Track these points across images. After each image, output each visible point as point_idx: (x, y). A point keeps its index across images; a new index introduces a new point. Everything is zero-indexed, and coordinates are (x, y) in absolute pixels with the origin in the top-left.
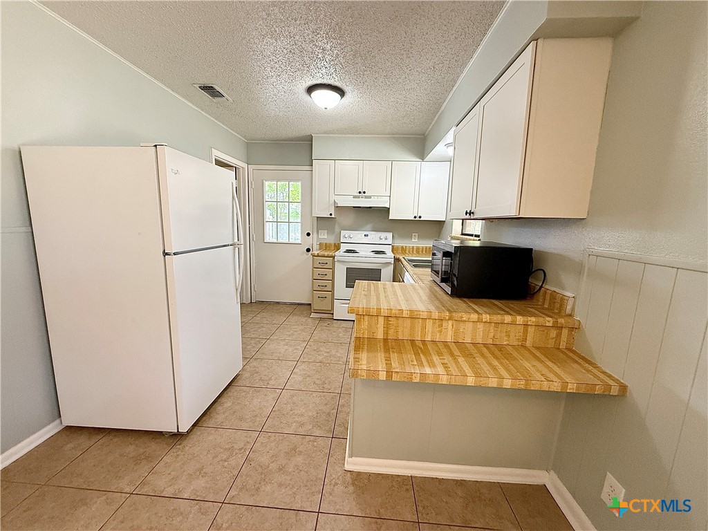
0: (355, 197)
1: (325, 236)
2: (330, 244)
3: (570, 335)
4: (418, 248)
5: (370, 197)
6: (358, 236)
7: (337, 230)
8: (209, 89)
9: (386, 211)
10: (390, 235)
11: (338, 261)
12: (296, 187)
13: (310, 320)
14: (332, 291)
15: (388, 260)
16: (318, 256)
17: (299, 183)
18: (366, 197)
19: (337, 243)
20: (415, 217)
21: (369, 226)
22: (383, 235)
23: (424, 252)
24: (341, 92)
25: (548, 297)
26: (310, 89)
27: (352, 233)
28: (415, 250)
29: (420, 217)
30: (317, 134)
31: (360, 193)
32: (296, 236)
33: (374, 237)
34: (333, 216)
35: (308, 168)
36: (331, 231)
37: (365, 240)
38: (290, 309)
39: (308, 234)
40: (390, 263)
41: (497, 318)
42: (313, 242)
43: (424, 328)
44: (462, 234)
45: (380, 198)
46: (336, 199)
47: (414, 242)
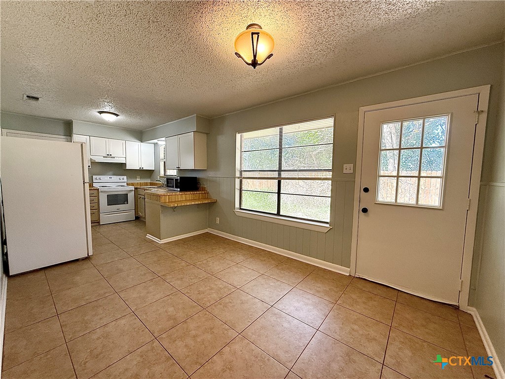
0: (104, 157)
4: (140, 183)
5: (114, 157)
6: (105, 178)
8: (32, 98)
9: (124, 165)
10: (125, 177)
11: (101, 192)
14: (98, 209)
15: (132, 189)
18: (112, 158)
20: (140, 168)
21: (111, 173)
22: (121, 177)
23: (144, 185)
29: (142, 168)
30: (76, 120)
31: (108, 155)
33: (115, 178)
34: (90, 167)
37: (111, 180)
40: (132, 190)
41: (194, 193)
44: (165, 175)
45: (120, 159)
46: (92, 157)
47: (138, 180)
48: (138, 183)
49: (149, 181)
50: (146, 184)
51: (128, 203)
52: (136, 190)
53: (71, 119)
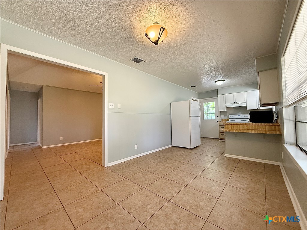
0: (233, 104)
1: (223, 117)
2: (225, 119)
3: (278, 127)
5: (239, 103)
6: (235, 116)
7: (228, 115)
8: (193, 86)
9: (246, 107)
10: (248, 115)
12: (213, 104)
13: (219, 141)
16: (221, 122)
17: (214, 102)
18: (237, 104)
19: (228, 119)
20: (258, 108)
21: (240, 113)
22: (246, 115)
24: (224, 81)
26: (215, 82)
27: (233, 115)
29: (260, 108)
30: (219, 88)
31: (235, 102)
32: (214, 117)
33: (242, 116)
34: (226, 110)
35: (217, 97)
36: (225, 115)
37: (239, 117)
39: (218, 117)
42: (220, 119)
43: (240, 127)
45: (242, 104)
46: (226, 105)
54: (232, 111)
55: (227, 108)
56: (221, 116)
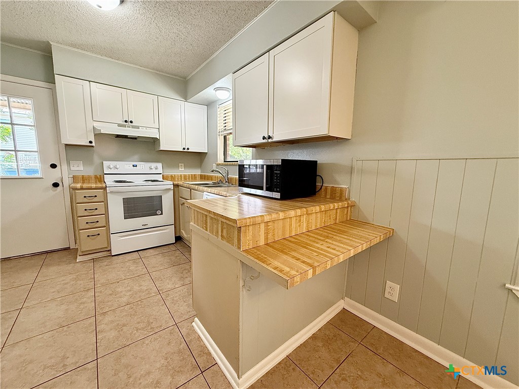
0: (120, 125)
1: (79, 168)
2: (89, 177)
3: (351, 210)
4: (185, 176)
5: (138, 127)
6: (125, 166)
7: (97, 160)
9: (155, 141)
10: (160, 165)
11: (111, 192)
13: (78, 265)
14: (107, 225)
15: (168, 187)
16: (82, 189)
18: (134, 127)
19: (99, 174)
20: (184, 149)
21: (136, 157)
22: (153, 165)
23: (191, 179)
25: (329, 191)
27: (119, 164)
28: (183, 178)
29: (188, 149)
30: (58, 42)
31: (126, 121)
33: (143, 167)
34: (93, 144)
36: (88, 161)
37: (135, 170)
38: (38, 261)
39: (53, 166)
40: (170, 189)
42: (64, 174)
44: (225, 162)
45: (148, 130)
46: (96, 125)
47: (181, 171)
48: (181, 175)
49: (198, 172)
50: (194, 177)
51: (162, 214)
52: (176, 189)
53: (47, 40)
54: (112, 148)
55: (99, 136)
56: (68, 164)
